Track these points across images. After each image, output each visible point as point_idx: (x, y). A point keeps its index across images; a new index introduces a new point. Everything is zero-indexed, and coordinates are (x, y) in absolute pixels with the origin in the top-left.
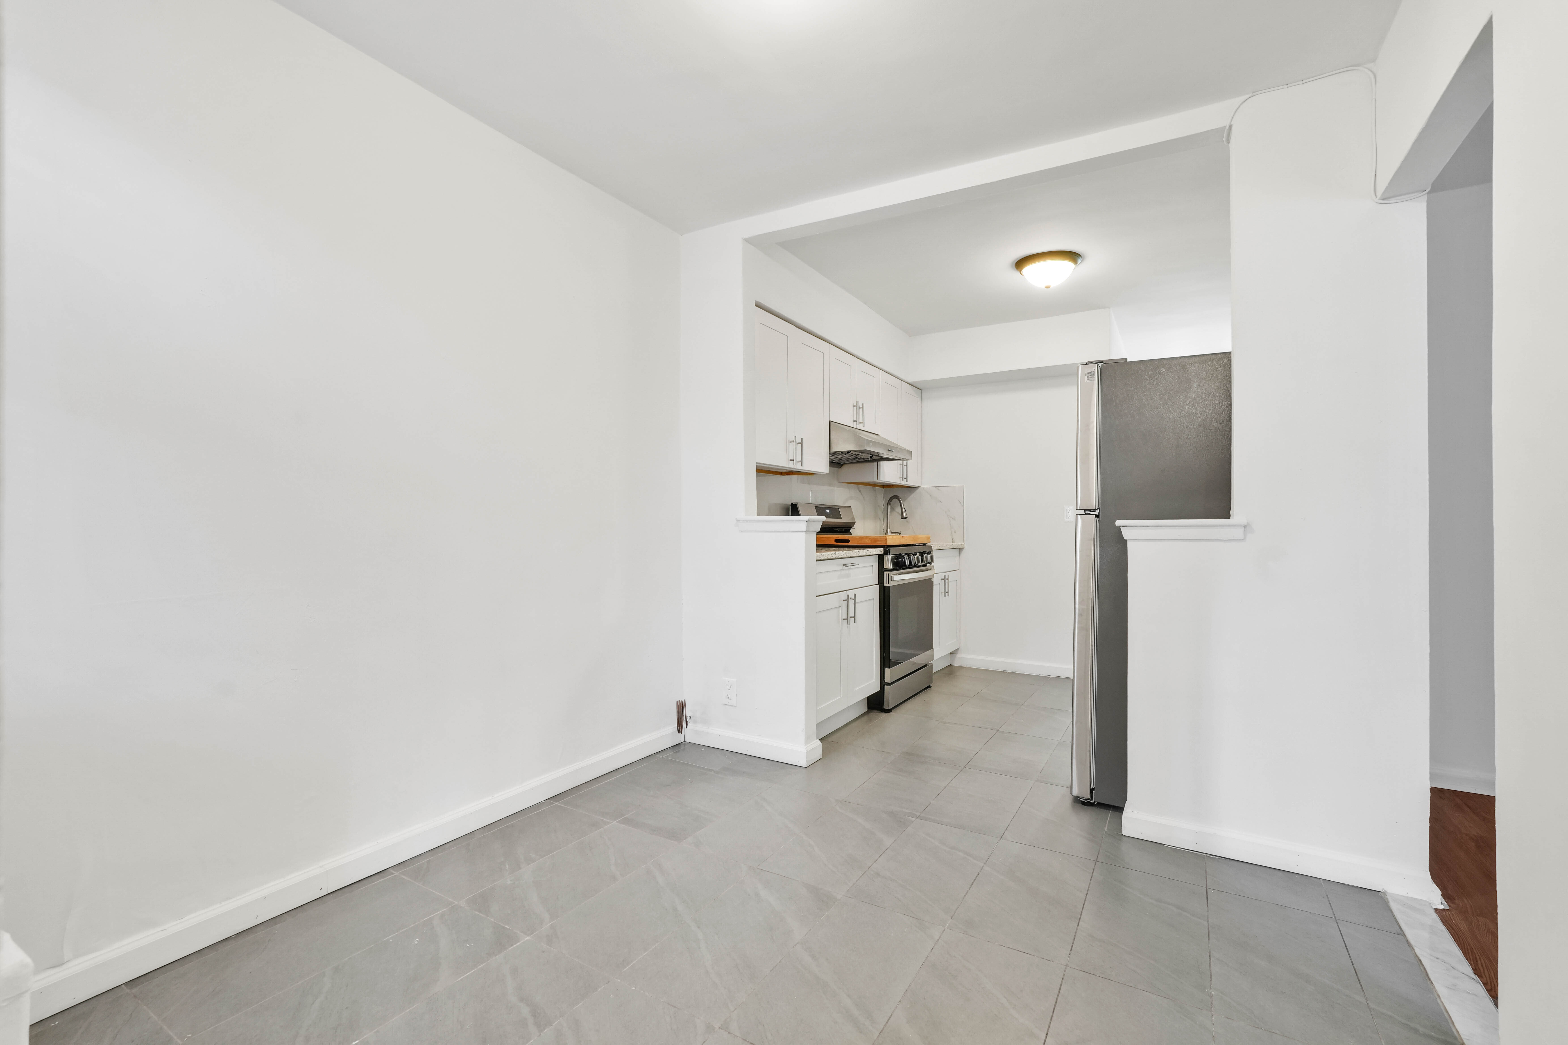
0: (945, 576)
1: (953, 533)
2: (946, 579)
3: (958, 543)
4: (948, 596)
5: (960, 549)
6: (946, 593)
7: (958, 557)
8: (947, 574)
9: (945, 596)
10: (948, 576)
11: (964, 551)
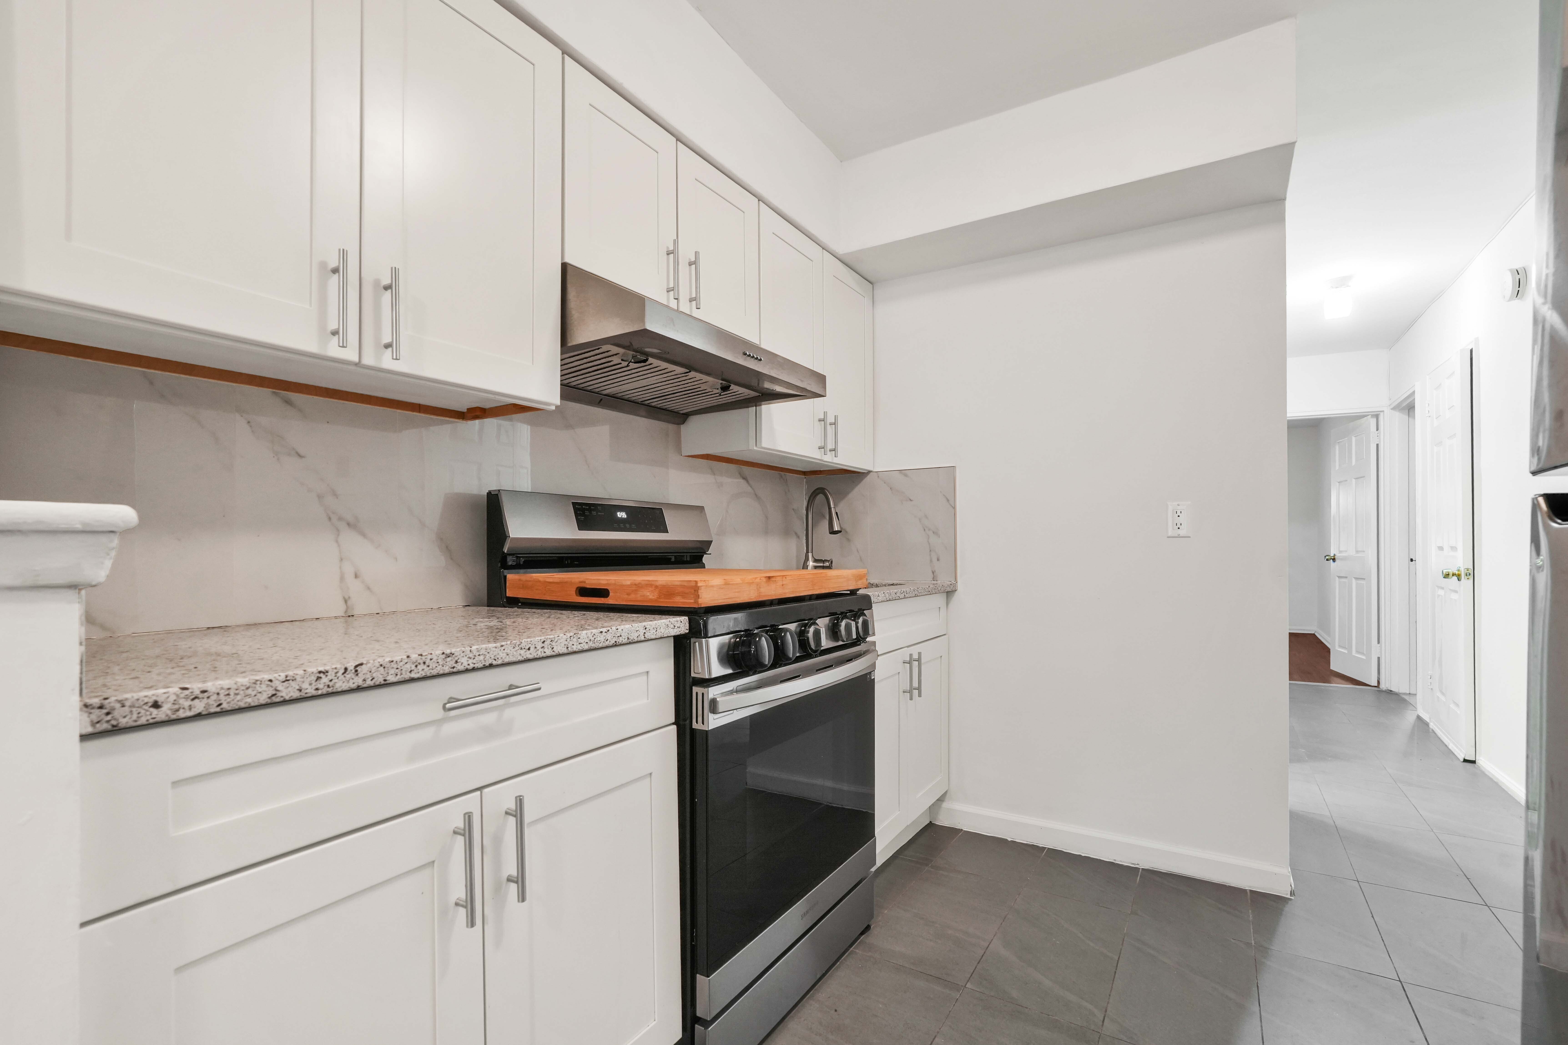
0: (911, 655)
1: (935, 559)
2: (914, 662)
3: (944, 580)
4: (920, 695)
5: (949, 593)
6: (914, 690)
7: (944, 610)
8: (915, 651)
9: (911, 699)
10: (920, 654)
11: (956, 597)
